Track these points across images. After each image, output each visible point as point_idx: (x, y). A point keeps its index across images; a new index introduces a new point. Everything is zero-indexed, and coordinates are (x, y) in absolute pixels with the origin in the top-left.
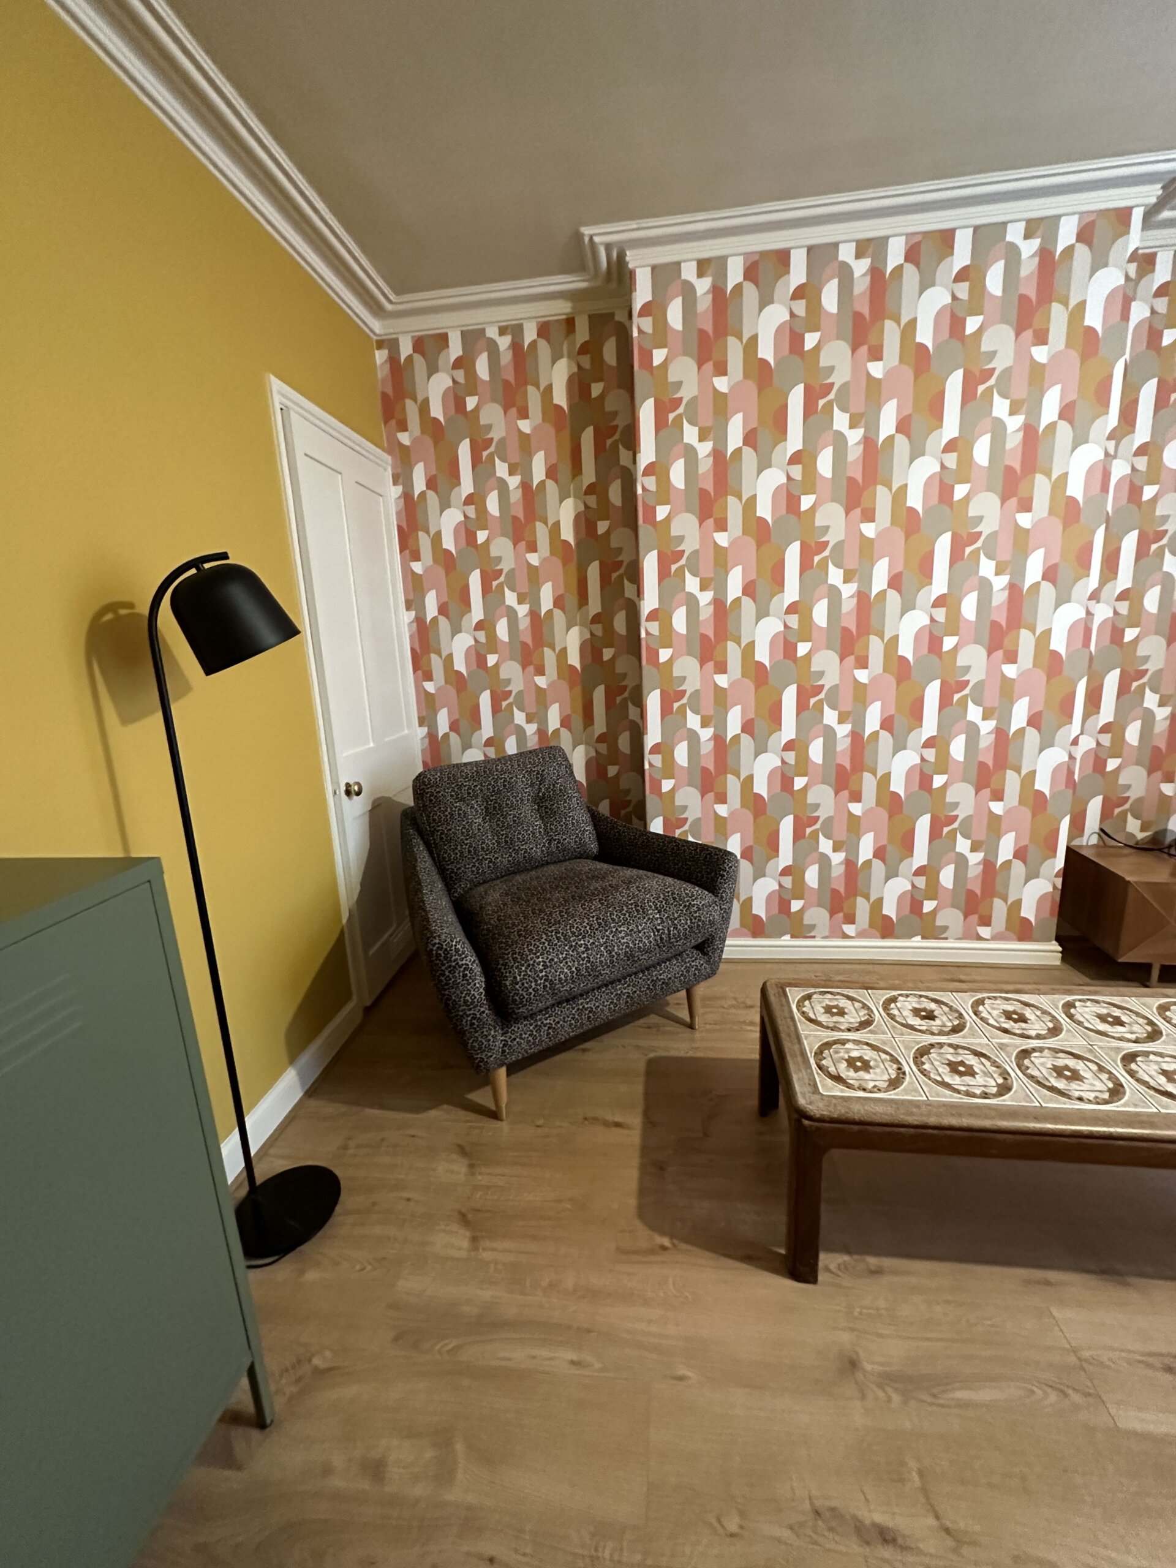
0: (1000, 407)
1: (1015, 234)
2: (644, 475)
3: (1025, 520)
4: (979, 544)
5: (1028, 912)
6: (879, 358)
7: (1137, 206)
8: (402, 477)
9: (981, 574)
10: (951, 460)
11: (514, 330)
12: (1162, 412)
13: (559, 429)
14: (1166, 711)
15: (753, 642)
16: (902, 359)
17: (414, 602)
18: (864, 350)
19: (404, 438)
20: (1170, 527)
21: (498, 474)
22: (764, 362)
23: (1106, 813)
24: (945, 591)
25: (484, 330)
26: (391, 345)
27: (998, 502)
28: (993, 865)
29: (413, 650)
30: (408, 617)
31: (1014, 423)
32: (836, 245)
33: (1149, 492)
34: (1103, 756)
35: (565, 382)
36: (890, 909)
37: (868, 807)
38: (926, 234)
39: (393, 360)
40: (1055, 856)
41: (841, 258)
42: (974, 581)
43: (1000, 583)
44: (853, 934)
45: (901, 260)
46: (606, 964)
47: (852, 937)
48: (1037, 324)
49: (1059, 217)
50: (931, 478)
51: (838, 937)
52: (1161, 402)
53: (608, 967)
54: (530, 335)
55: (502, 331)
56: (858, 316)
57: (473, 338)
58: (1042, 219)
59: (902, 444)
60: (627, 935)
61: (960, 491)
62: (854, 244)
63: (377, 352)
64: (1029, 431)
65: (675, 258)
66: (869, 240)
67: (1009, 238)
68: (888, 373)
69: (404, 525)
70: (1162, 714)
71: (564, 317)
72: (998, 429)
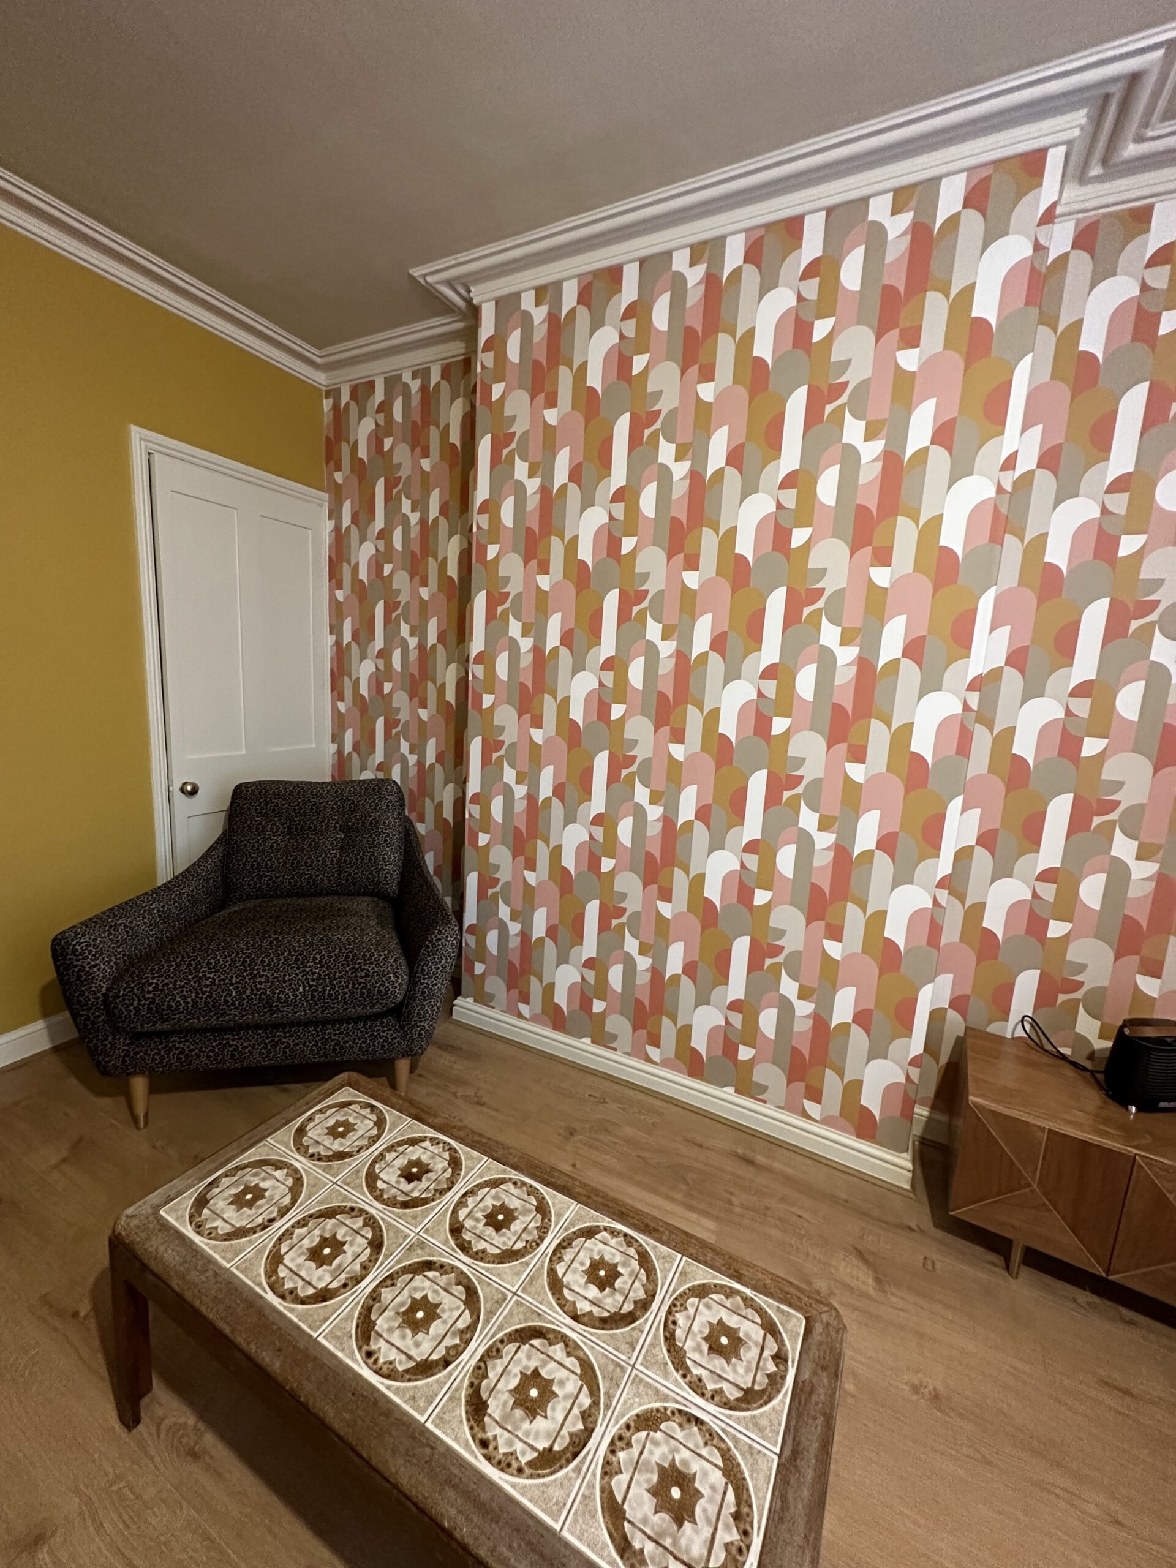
0: (853, 430)
1: (879, 210)
2: (479, 513)
3: (881, 576)
4: (820, 604)
5: (871, 1100)
6: (711, 379)
7: (1056, 145)
8: (335, 513)
9: (821, 643)
10: (790, 498)
11: (422, 373)
12: (1154, 431)
13: (452, 467)
14: (1151, 868)
15: (568, 698)
16: (736, 381)
17: (335, 628)
18: (694, 370)
19: (339, 477)
20: (1165, 597)
21: (403, 511)
22: (592, 390)
23: (1045, 995)
24: (776, 659)
25: (401, 375)
26: (333, 393)
27: (847, 551)
28: (827, 1025)
29: (332, 670)
30: (331, 640)
31: (871, 451)
32: (669, 254)
33: (1128, 545)
34: (1042, 913)
35: (460, 418)
36: (699, 1042)
37: (677, 910)
38: (768, 227)
39: (336, 407)
40: (909, 1035)
41: (674, 268)
42: (813, 649)
43: (847, 655)
44: (657, 1059)
45: (740, 262)
46: (233, 1004)
47: (656, 1064)
48: (905, 322)
49: (937, 180)
50: (765, 519)
51: (640, 1058)
52: (1154, 416)
53: (237, 1008)
54: (435, 377)
55: (414, 376)
56: (689, 332)
57: (393, 383)
58: (914, 185)
59: (733, 478)
60: (267, 981)
61: (799, 537)
62: (688, 250)
63: (325, 401)
64: (891, 461)
65: (513, 289)
66: (704, 243)
67: (871, 217)
68: (720, 396)
69: (334, 557)
70: (1143, 871)
71: (462, 357)
72: (850, 458)
